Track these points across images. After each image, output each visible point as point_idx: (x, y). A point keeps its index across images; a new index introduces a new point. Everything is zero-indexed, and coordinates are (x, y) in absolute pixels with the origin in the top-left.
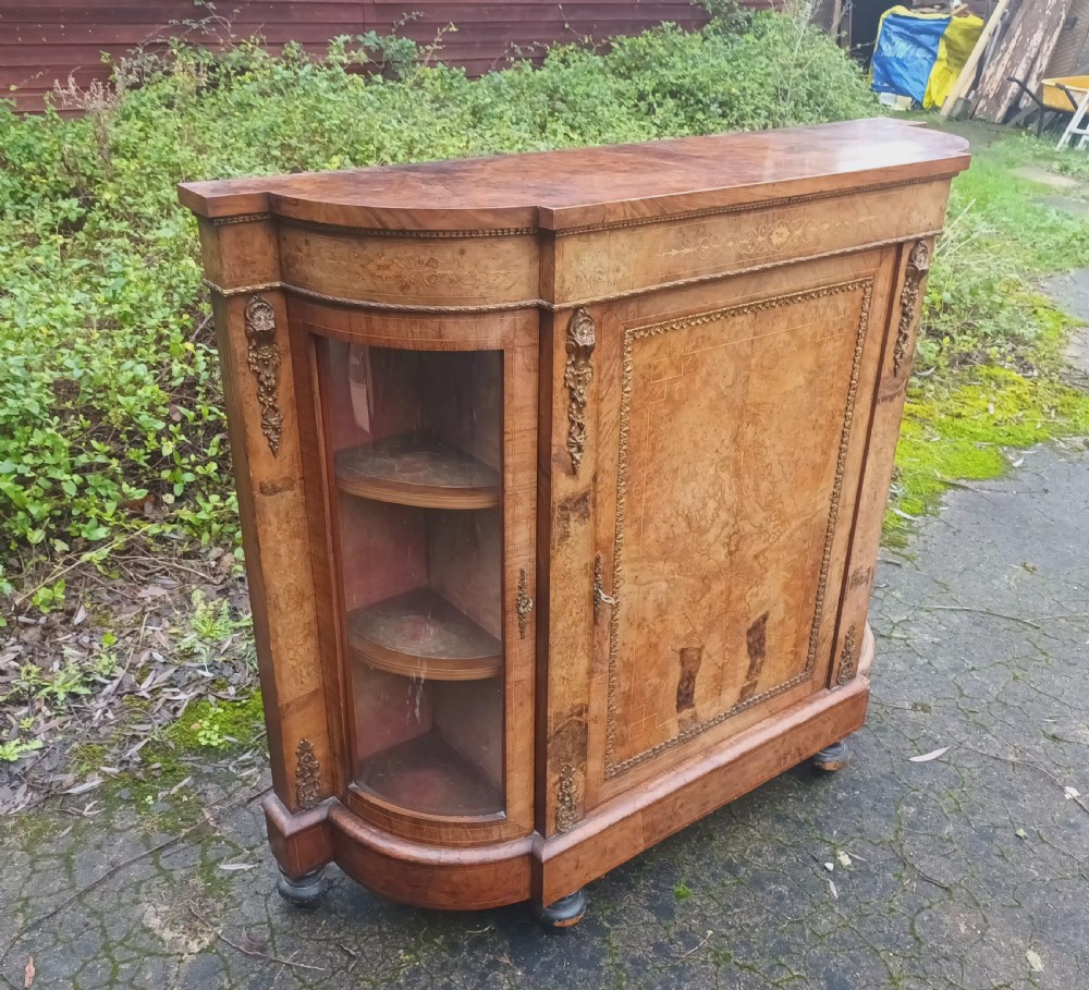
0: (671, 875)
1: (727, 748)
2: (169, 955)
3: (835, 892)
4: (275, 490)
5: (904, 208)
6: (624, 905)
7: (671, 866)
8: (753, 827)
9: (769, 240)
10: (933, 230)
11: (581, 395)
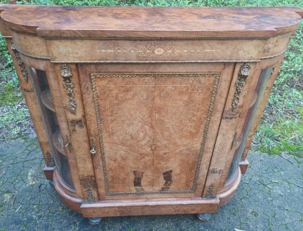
0: (134, 224)
1: (154, 201)
2: (25, 183)
4: (29, 91)
5: (234, 49)
6: (116, 226)
7: (136, 222)
8: (167, 223)
9: (153, 52)
10: (254, 59)
11: (70, 91)
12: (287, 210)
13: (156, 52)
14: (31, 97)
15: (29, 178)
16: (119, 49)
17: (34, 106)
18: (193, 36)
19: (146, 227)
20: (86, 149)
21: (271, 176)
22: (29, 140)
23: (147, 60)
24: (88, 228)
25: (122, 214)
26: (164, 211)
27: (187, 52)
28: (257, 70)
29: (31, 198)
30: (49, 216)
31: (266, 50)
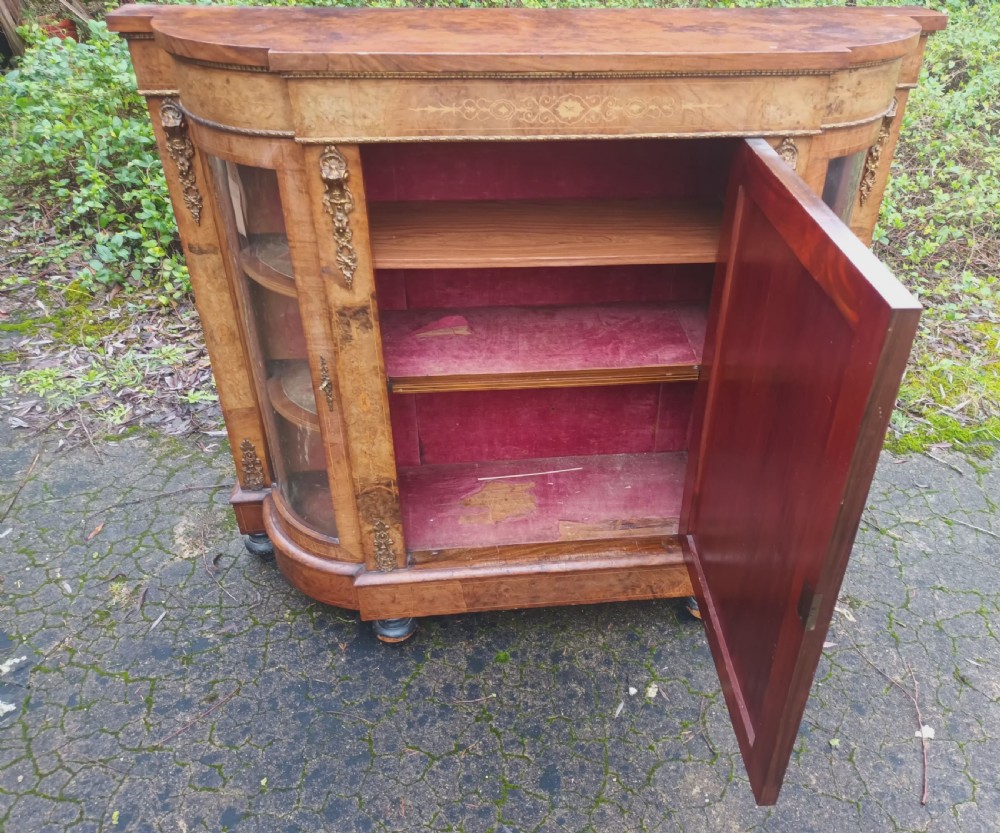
0: (508, 642)
1: (565, 561)
2: (169, 553)
3: (618, 712)
4: (201, 251)
5: (754, 101)
6: (454, 647)
7: (514, 636)
8: (604, 635)
9: (555, 112)
10: (804, 128)
11: (340, 221)
12: (941, 589)
13: (563, 112)
14: (205, 270)
15: (179, 541)
16: (469, 104)
17: (213, 298)
18: (651, 67)
19: (542, 647)
20: (376, 397)
21: (897, 507)
22: (165, 440)
23: (539, 133)
24: (373, 656)
25: (473, 605)
26: (594, 593)
27: (640, 111)
28: (816, 159)
29: (195, 592)
30: (254, 633)
31: (834, 106)
